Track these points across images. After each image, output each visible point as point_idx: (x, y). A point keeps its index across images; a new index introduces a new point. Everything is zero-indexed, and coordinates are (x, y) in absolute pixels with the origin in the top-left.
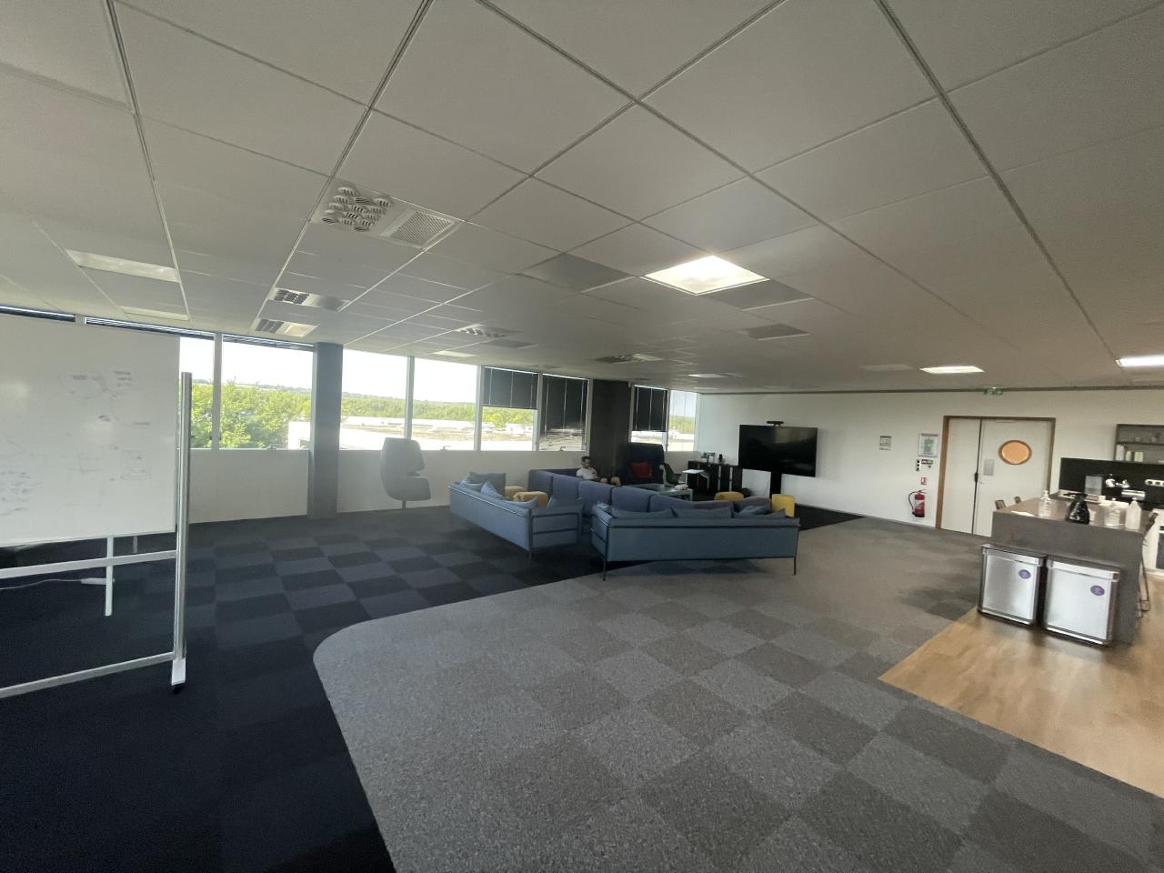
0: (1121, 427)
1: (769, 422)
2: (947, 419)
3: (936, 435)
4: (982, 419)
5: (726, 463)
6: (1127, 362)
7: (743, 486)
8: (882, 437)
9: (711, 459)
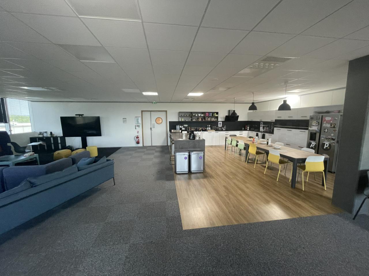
0: (180, 113)
1: (76, 115)
2: (142, 111)
3: (140, 117)
4: (151, 111)
5: (55, 136)
6: (191, 94)
7: (67, 145)
8: (123, 118)
9: (45, 135)
